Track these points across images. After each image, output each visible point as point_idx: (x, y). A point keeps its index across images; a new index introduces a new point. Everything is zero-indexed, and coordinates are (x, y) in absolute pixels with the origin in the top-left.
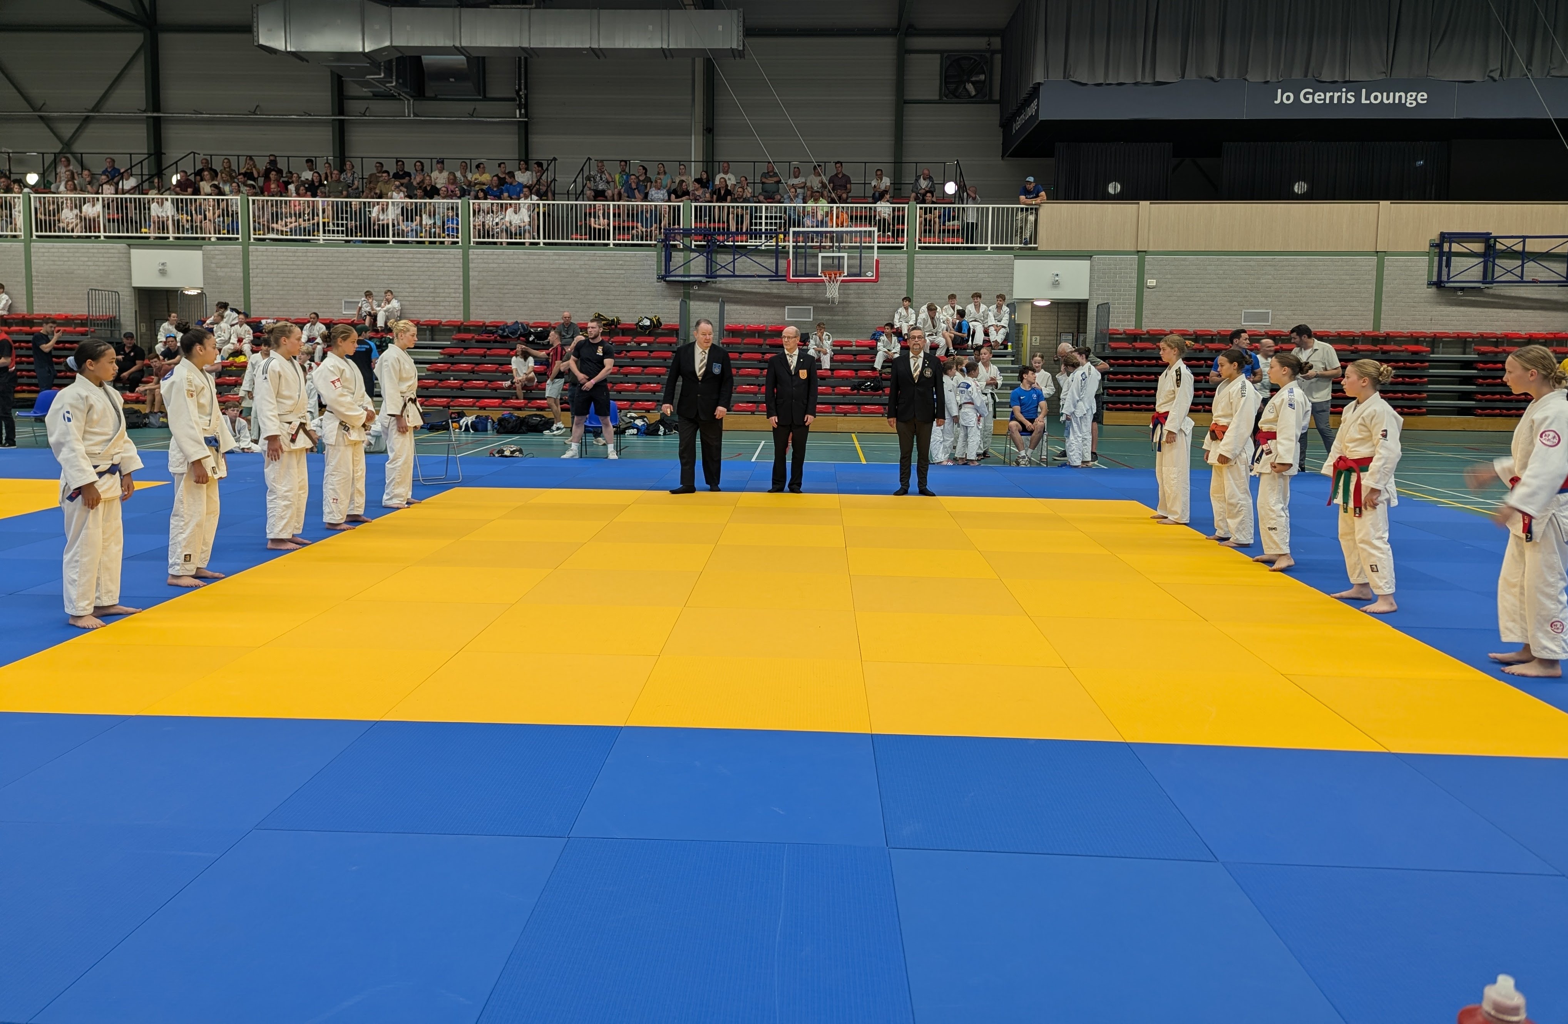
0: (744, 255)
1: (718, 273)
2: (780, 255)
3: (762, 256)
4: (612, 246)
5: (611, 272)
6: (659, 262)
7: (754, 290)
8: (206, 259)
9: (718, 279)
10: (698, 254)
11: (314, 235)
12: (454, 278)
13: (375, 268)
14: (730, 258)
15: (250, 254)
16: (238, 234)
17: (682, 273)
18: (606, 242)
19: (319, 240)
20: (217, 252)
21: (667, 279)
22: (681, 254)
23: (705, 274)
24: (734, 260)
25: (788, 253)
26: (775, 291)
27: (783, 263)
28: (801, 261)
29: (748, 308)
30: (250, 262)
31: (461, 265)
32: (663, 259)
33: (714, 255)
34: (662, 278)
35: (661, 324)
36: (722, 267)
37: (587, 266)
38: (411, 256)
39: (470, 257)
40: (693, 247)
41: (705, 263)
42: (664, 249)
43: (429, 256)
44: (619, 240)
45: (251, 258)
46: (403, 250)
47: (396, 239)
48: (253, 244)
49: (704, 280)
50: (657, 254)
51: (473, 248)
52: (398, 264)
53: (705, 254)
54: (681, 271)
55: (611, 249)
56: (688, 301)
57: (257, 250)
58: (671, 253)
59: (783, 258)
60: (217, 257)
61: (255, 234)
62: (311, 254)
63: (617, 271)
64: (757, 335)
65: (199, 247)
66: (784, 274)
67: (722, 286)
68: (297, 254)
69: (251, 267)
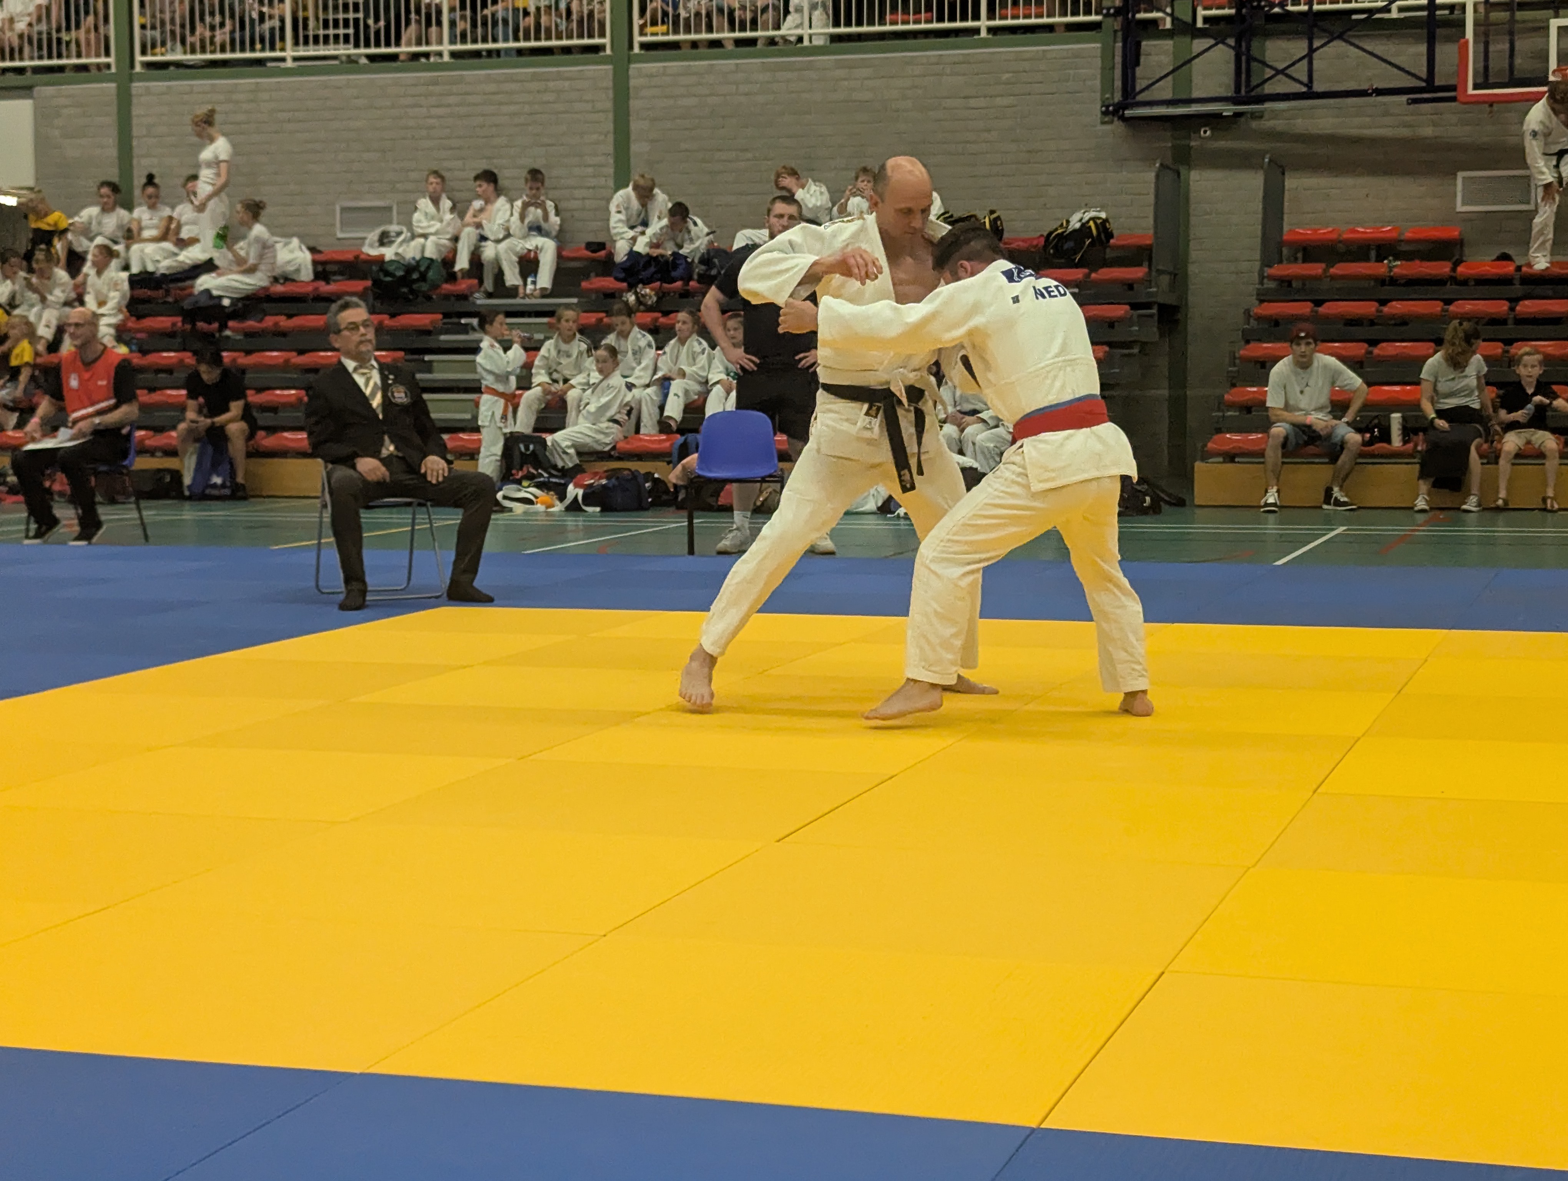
0: (1340, 37)
1: (1268, 89)
2: (1439, 32)
3: (1389, 37)
4: (984, 34)
5: (981, 102)
6: (1107, 69)
7: (1367, 132)
8: (42, 118)
9: (1268, 105)
10: (1212, 42)
11: (273, 48)
12: (595, 137)
13: (411, 123)
14: (1299, 47)
15: (135, 101)
16: (107, 54)
17: (1168, 95)
18: (970, 24)
19: (283, 60)
20: (62, 101)
21: (1128, 113)
22: (1168, 44)
23: (1230, 93)
24: (1312, 51)
25: (1462, 24)
26: (1428, 131)
27: (1445, 52)
28: (1499, 47)
29: (1349, 181)
30: (135, 121)
31: (609, 105)
32: (1118, 59)
33: (1255, 44)
34: (1115, 113)
35: (1110, 235)
36: (1278, 72)
37: (920, 92)
38: (492, 87)
39: (633, 82)
40: (1200, 24)
41: (1232, 66)
42: (1120, 34)
43: (534, 86)
44: (1003, 17)
45: (136, 111)
46: (473, 74)
47: (459, 47)
48: (141, 78)
49: (1228, 110)
50: (1103, 49)
51: (639, 59)
52: (462, 110)
53: (1231, 41)
54: (1164, 90)
55: (985, 44)
56: (1183, 171)
57: (148, 91)
58: (1138, 45)
59: (1449, 39)
60: (65, 111)
61: (144, 52)
62: (265, 96)
63: (999, 101)
64: (1373, 254)
65: (25, 91)
66: (1452, 82)
67: (1279, 124)
68: (235, 97)
69: (135, 131)
